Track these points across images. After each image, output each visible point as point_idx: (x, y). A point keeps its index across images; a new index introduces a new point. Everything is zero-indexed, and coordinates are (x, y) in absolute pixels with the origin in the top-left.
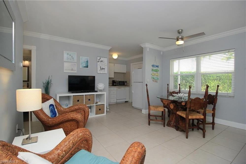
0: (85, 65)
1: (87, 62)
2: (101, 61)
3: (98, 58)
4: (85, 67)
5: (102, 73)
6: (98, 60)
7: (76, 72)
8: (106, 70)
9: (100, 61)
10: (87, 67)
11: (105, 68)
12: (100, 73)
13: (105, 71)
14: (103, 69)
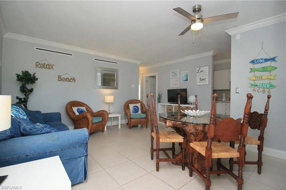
0: (185, 79)
1: (187, 75)
2: (201, 71)
3: (198, 69)
4: (185, 81)
5: (202, 84)
6: (197, 71)
7: (178, 86)
8: (207, 80)
9: (199, 72)
10: (187, 80)
11: (205, 79)
12: (200, 85)
13: (205, 82)
14: (203, 79)
